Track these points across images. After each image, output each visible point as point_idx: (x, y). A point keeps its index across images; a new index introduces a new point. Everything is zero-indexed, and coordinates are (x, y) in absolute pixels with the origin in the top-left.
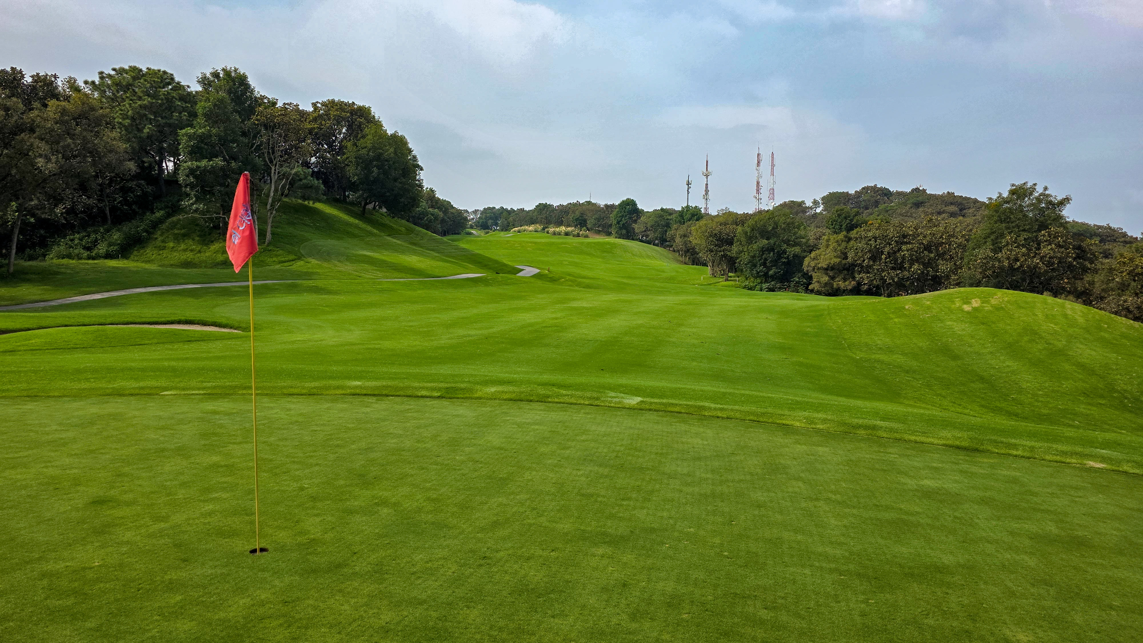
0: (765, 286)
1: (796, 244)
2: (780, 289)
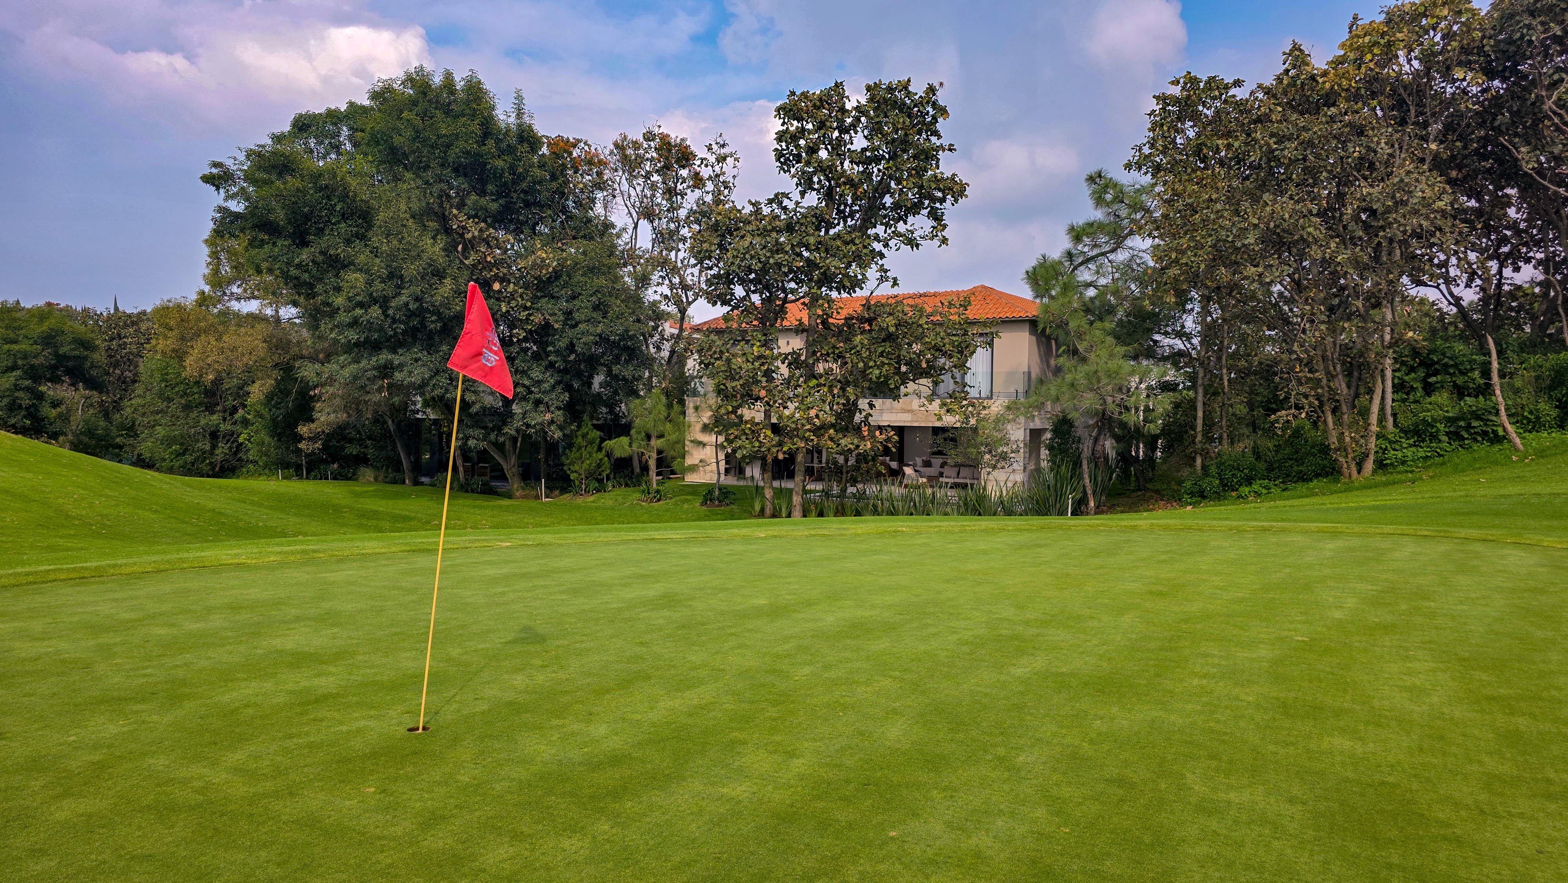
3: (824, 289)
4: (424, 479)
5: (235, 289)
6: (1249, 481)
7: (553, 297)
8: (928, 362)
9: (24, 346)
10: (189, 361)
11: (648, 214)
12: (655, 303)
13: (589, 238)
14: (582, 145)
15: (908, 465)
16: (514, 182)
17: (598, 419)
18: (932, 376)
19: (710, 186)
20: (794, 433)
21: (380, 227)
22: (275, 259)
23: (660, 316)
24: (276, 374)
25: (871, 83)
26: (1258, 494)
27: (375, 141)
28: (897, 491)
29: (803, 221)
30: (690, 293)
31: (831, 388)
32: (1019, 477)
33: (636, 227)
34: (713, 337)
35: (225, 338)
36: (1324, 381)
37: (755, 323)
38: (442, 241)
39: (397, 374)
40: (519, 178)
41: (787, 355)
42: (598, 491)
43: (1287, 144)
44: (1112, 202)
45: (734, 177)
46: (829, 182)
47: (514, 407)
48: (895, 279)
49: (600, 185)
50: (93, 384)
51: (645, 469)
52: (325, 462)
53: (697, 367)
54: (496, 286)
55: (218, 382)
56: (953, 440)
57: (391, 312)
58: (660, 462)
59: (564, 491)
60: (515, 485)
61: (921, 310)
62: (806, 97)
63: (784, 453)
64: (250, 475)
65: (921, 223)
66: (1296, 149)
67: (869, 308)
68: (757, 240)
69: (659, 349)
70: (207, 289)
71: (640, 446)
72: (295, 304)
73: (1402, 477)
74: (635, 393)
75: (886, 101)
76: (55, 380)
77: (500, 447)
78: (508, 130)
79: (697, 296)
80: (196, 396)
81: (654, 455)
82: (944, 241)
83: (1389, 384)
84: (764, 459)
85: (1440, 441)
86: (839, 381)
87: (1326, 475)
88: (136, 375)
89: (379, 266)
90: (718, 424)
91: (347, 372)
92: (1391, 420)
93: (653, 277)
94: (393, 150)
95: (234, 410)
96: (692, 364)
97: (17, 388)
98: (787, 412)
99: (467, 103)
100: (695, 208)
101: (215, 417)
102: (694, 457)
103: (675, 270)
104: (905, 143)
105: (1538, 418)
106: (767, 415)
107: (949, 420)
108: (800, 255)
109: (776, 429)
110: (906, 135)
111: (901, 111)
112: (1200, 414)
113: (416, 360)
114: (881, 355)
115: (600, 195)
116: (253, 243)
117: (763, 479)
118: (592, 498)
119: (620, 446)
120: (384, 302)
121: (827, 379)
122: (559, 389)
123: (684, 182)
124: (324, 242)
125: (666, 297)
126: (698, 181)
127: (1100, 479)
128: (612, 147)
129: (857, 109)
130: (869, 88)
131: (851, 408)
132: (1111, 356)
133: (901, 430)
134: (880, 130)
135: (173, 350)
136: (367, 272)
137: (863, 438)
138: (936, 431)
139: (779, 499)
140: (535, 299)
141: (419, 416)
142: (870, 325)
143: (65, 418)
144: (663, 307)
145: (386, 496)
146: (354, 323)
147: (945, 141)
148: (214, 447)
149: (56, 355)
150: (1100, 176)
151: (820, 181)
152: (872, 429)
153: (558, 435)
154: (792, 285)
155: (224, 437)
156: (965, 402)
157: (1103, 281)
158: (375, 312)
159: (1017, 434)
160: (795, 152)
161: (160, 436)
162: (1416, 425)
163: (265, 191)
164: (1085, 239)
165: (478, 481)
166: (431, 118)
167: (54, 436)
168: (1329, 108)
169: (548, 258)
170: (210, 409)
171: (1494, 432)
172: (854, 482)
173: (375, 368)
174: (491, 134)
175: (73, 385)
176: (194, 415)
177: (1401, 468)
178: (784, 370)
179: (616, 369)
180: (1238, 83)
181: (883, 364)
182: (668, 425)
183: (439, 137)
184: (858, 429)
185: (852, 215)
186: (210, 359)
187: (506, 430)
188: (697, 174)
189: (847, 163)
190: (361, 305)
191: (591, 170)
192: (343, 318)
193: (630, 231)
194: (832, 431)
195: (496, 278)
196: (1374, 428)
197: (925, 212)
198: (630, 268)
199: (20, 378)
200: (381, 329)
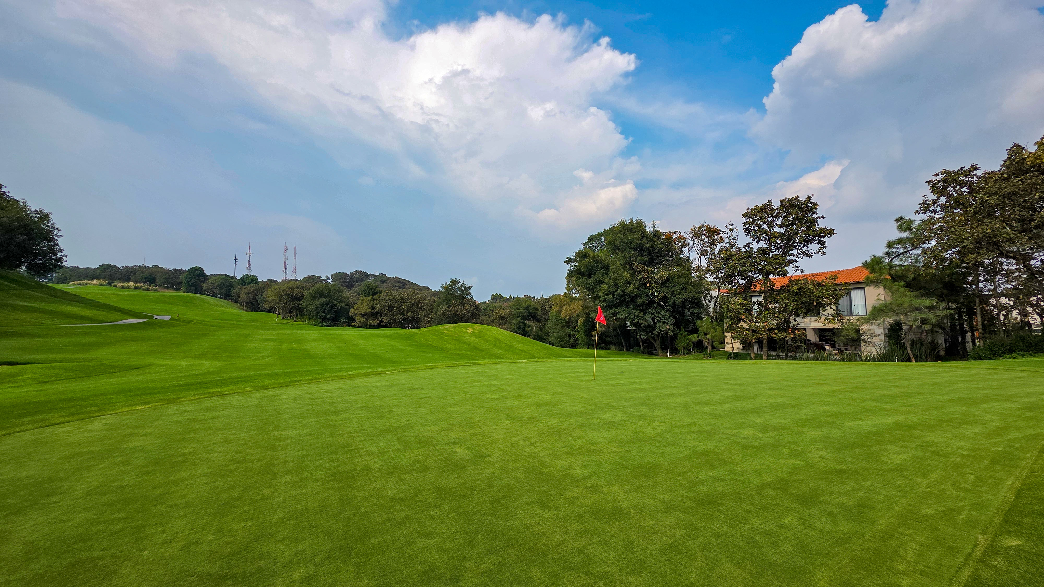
0: (325, 324)
1: (341, 301)
2: (334, 325)
4: (631, 350)
5: (574, 291)
7: (667, 287)
9: (522, 310)
10: (562, 313)
13: (681, 265)
14: (677, 233)
16: (653, 251)
17: (687, 328)
19: (727, 241)
20: (757, 332)
21: (612, 270)
22: (583, 282)
24: (585, 316)
25: (782, 199)
27: (610, 243)
29: (759, 253)
33: (699, 259)
35: (571, 306)
37: (742, 291)
38: (630, 272)
39: (618, 315)
40: (654, 249)
42: (689, 354)
44: (909, 228)
45: (736, 236)
46: (769, 237)
48: (802, 270)
49: (685, 246)
50: (538, 321)
54: (648, 285)
55: (570, 318)
57: (615, 296)
59: (677, 354)
60: (660, 351)
65: (813, 247)
67: (791, 282)
69: (710, 302)
70: (566, 291)
71: (702, 338)
75: (789, 205)
76: (529, 320)
77: (653, 338)
78: (651, 234)
80: (564, 323)
81: (707, 341)
82: (825, 253)
86: (779, 311)
88: (548, 317)
89: (611, 282)
94: (615, 246)
95: (575, 328)
97: (520, 322)
99: (637, 228)
100: (721, 249)
101: (570, 330)
111: (797, 207)
113: (624, 310)
114: (794, 300)
115: (685, 249)
116: (577, 278)
118: (687, 356)
119: (695, 338)
120: (613, 293)
122: (671, 318)
123: (716, 240)
124: (596, 276)
126: (721, 240)
128: (689, 232)
129: (778, 209)
135: (558, 310)
136: (608, 284)
137: (790, 333)
140: (661, 288)
141: (628, 328)
143: (531, 331)
146: (605, 300)
147: (820, 215)
148: (570, 339)
149: (529, 312)
150: (901, 219)
151: (764, 237)
152: (794, 330)
153: (672, 334)
155: (572, 336)
157: (907, 264)
158: (611, 296)
159: (878, 330)
160: (752, 228)
161: (555, 336)
163: (580, 263)
164: (896, 246)
165: (647, 350)
166: (626, 234)
167: (528, 336)
169: (666, 274)
170: (568, 327)
172: (791, 350)
173: (611, 314)
174: (645, 236)
175: (533, 321)
176: (564, 329)
179: (691, 310)
181: (794, 304)
183: (628, 240)
185: (781, 247)
186: (568, 312)
187: (654, 332)
188: (721, 237)
190: (607, 295)
191: (681, 241)
192: (602, 299)
193: (697, 261)
194: (776, 331)
195: (648, 282)
197: (816, 242)
198: (696, 274)
199: (521, 319)
200: (613, 302)
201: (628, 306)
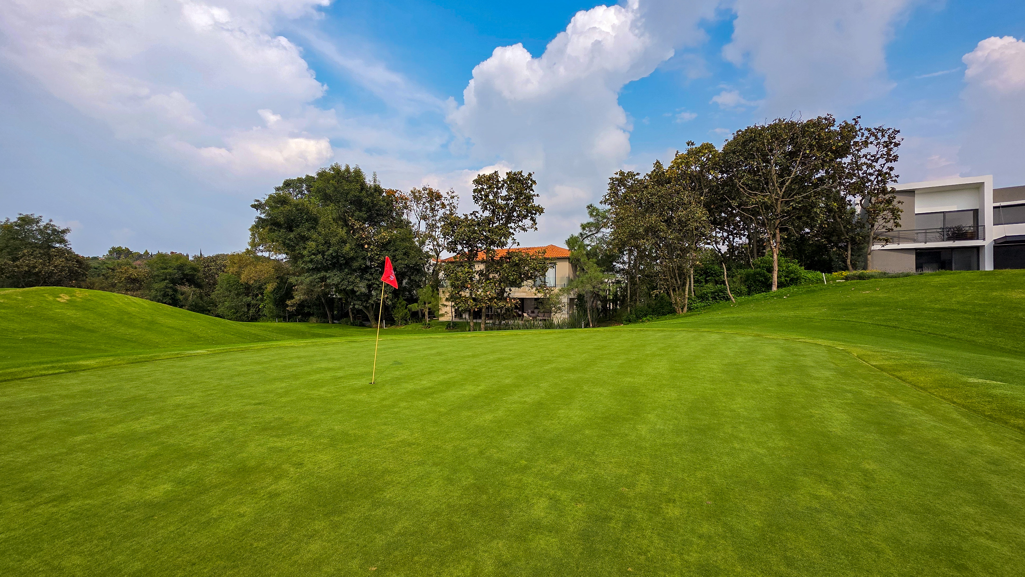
3: (492, 246)
4: (335, 321)
5: (261, 248)
6: (646, 315)
7: (388, 250)
8: (531, 273)
9: (170, 270)
10: (243, 276)
11: (424, 218)
12: (427, 252)
13: (402, 227)
14: (399, 192)
15: (525, 313)
16: (373, 207)
17: (405, 297)
18: (533, 279)
19: (448, 208)
20: (481, 301)
21: (321, 224)
22: (278, 236)
23: (429, 257)
24: (278, 280)
25: (508, 172)
26: (649, 320)
27: (318, 191)
28: (520, 322)
29: (484, 222)
30: (441, 248)
31: (495, 284)
32: (566, 316)
33: (419, 223)
34: (450, 265)
35: (257, 266)
36: (670, 279)
37: (466, 259)
38: (345, 229)
39: (328, 280)
40: (374, 205)
41: (478, 271)
42: (405, 324)
43: (654, 197)
44: (596, 215)
45: (457, 204)
46: (493, 207)
47: (373, 292)
48: (518, 243)
49: (406, 207)
50: (199, 286)
51: (424, 315)
52: (296, 315)
53: (443, 276)
54: (366, 246)
55: (253, 284)
56: (541, 302)
57: (325, 257)
58: (429, 313)
59: (392, 325)
60: (373, 322)
61: (528, 254)
62: (484, 176)
63: (478, 308)
64: (263, 321)
65: (527, 222)
66: (656, 198)
67: (509, 254)
68: (466, 229)
69: (429, 269)
70: (249, 248)
71: (422, 307)
72: (287, 254)
73: (696, 313)
74: (419, 286)
75: (514, 178)
76: (182, 284)
77: (366, 307)
78: (370, 187)
79: (443, 249)
80: (242, 290)
81: (427, 310)
82: (536, 229)
83: (692, 280)
84: (470, 311)
85: (709, 300)
86: (498, 281)
87: (672, 313)
88: (216, 281)
89: (321, 239)
90: (452, 298)
91: (308, 280)
92: (693, 293)
93: (426, 242)
94: (326, 194)
95: (258, 295)
96: (441, 275)
97: (166, 287)
98: (478, 293)
99: (355, 178)
100: (442, 216)
101: (249, 298)
102: (443, 310)
103: (435, 239)
104: (521, 194)
105: (741, 291)
106: (471, 294)
107: (540, 295)
108: (483, 234)
109: (474, 299)
110: (521, 191)
111: (519, 182)
112: (629, 292)
113: (335, 275)
114: (513, 271)
115: (405, 211)
116: (271, 230)
117: (469, 319)
118: (403, 327)
119: (414, 307)
120: (323, 253)
121: (493, 280)
123: (438, 206)
124: (299, 230)
125: (431, 249)
126: (444, 206)
127: (594, 316)
128: (410, 193)
129: (503, 181)
130: (507, 174)
131: (503, 291)
132: (596, 271)
133: (522, 300)
134: (512, 189)
135: (236, 272)
136: (316, 241)
137: (507, 302)
138: (536, 299)
139: (476, 326)
140: (381, 251)
141: (334, 296)
142: (509, 260)
143: (186, 299)
144: (430, 253)
145: (322, 328)
146: (311, 261)
147: (535, 193)
148: (249, 310)
149: (183, 274)
150: (591, 206)
151: (490, 207)
152: (511, 299)
153: (390, 303)
154: (480, 245)
155: (253, 306)
156: (545, 289)
157: (593, 244)
158: (320, 257)
159: (565, 300)
160: (480, 196)
161: (226, 306)
162: (701, 295)
163: (276, 211)
164: (586, 228)
165: (358, 322)
166: (341, 183)
167: (181, 307)
168: (667, 184)
169: (386, 235)
170: (247, 295)
171: (727, 297)
172: (504, 319)
173: (319, 278)
174: (364, 189)
175: (189, 286)
176: (241, 297)
177: (696, 310)
178: (477, 277)
179: (412, 277)
180: (638, 174)
181: (514, 274)
182: (433, 299)
183: (344, 190)
184: (506, 299)
185: (502, 219)
186: (252, 275)
187: (370, 301)
188: (443, 203)
189: (500, 200)
190: (314, 254)
191: (402, 202)
192: (307, 259)
193: (417, 225)
194: (495, 300)
195: (366, 243)
196: (687, 296)
197: (529, 218)
198: (417, 238)
199: (168, 283)
200: (322, 263)
201: (341, 270)
